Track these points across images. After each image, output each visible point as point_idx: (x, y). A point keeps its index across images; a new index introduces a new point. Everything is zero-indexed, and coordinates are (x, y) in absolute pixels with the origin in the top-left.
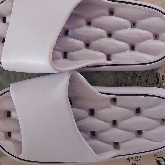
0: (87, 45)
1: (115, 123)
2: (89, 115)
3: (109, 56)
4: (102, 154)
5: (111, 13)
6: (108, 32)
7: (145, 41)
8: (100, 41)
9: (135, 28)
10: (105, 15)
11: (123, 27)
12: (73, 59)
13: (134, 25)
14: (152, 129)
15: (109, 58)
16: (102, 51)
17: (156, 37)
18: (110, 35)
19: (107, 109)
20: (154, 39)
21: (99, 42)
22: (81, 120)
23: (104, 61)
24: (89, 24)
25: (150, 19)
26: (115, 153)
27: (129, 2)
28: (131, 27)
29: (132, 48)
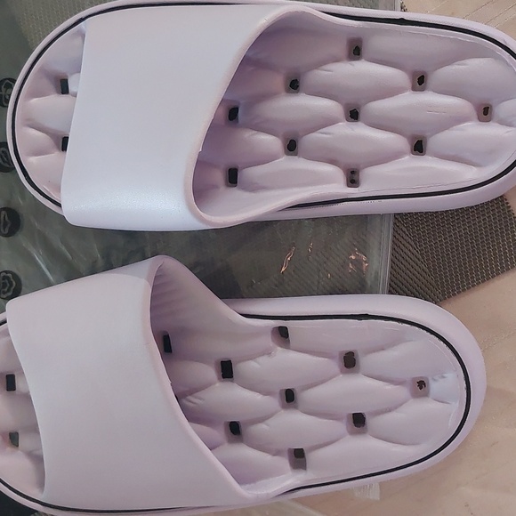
0: (291, 147)
1: (289, 397)
2: (219, 379)
3: (353, 172)
4: (258, 483)
5: (356, 51)
6: (346, 106)
7: (453, 126)
8: (325, 133)
9: (423, 90)
10: (337, 60)
11: (389, 92)
12: (253, 188)
13: (420, 81)
14: (390, 410)
15: (353, 179)
16: (332, 162)
17: (485, 113)
18: (354, 115)
19: (264, 360)
20: (480, 120)
21: (324, 135)
22: (197, 392)
23: (339, 188)
24: (294, 86)
25: (465, 64)
26: (293, 479)
27: (403, 19)
28: (414, 89)
29: (419, 147)
